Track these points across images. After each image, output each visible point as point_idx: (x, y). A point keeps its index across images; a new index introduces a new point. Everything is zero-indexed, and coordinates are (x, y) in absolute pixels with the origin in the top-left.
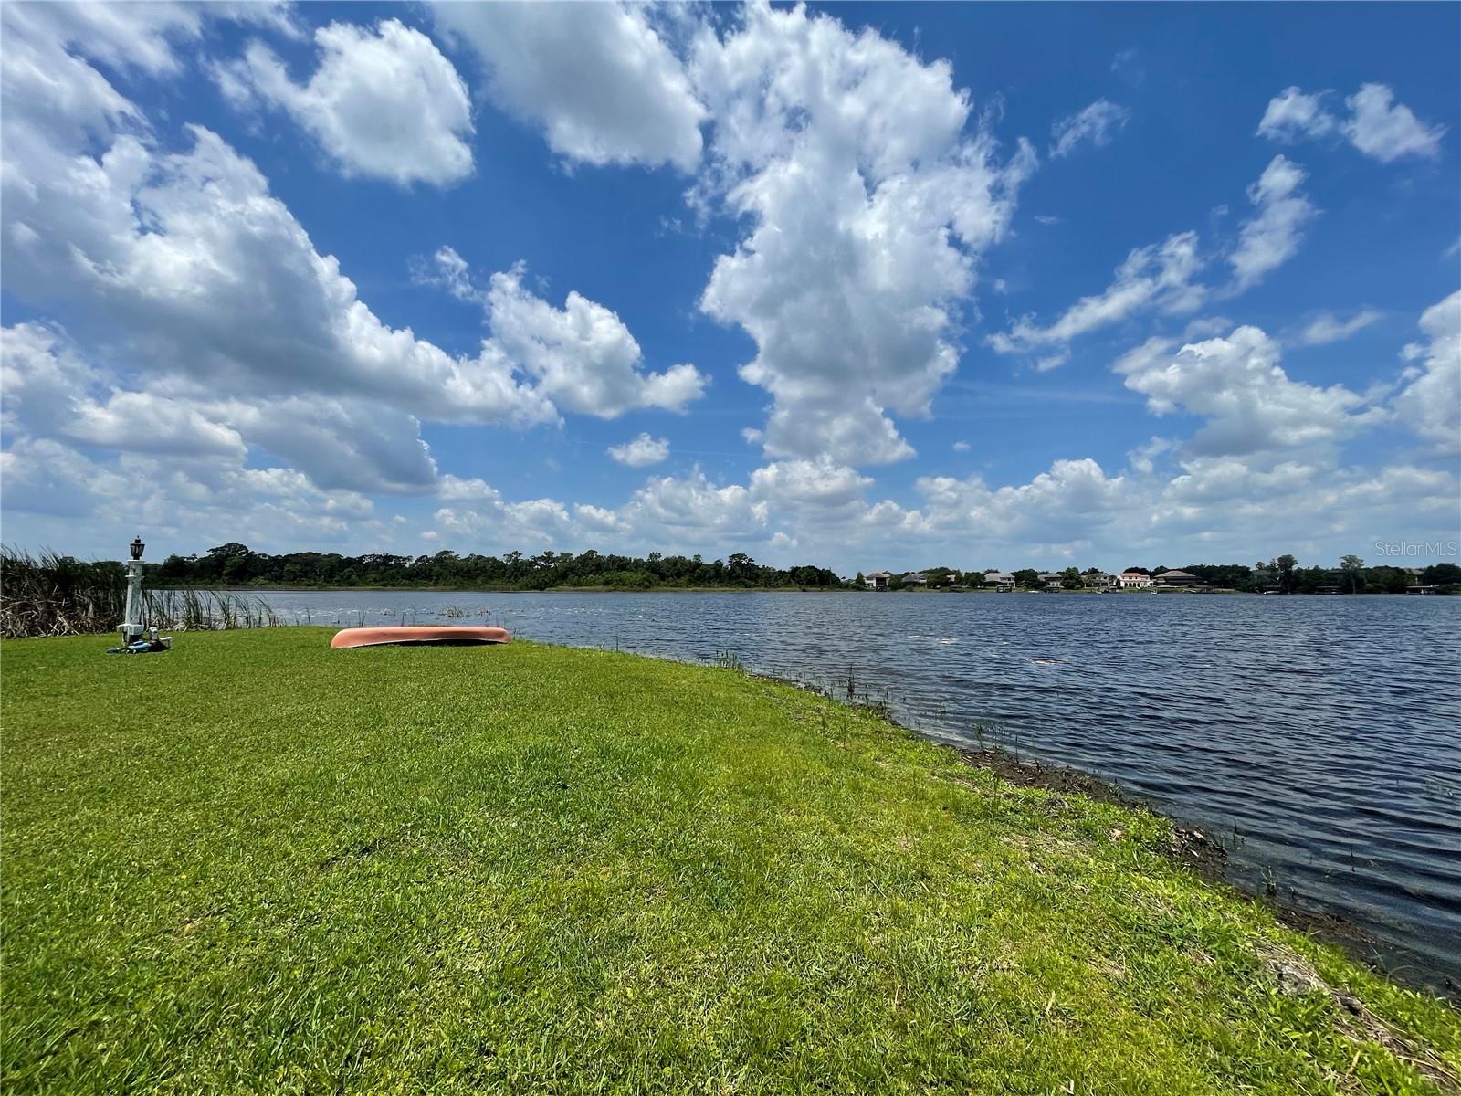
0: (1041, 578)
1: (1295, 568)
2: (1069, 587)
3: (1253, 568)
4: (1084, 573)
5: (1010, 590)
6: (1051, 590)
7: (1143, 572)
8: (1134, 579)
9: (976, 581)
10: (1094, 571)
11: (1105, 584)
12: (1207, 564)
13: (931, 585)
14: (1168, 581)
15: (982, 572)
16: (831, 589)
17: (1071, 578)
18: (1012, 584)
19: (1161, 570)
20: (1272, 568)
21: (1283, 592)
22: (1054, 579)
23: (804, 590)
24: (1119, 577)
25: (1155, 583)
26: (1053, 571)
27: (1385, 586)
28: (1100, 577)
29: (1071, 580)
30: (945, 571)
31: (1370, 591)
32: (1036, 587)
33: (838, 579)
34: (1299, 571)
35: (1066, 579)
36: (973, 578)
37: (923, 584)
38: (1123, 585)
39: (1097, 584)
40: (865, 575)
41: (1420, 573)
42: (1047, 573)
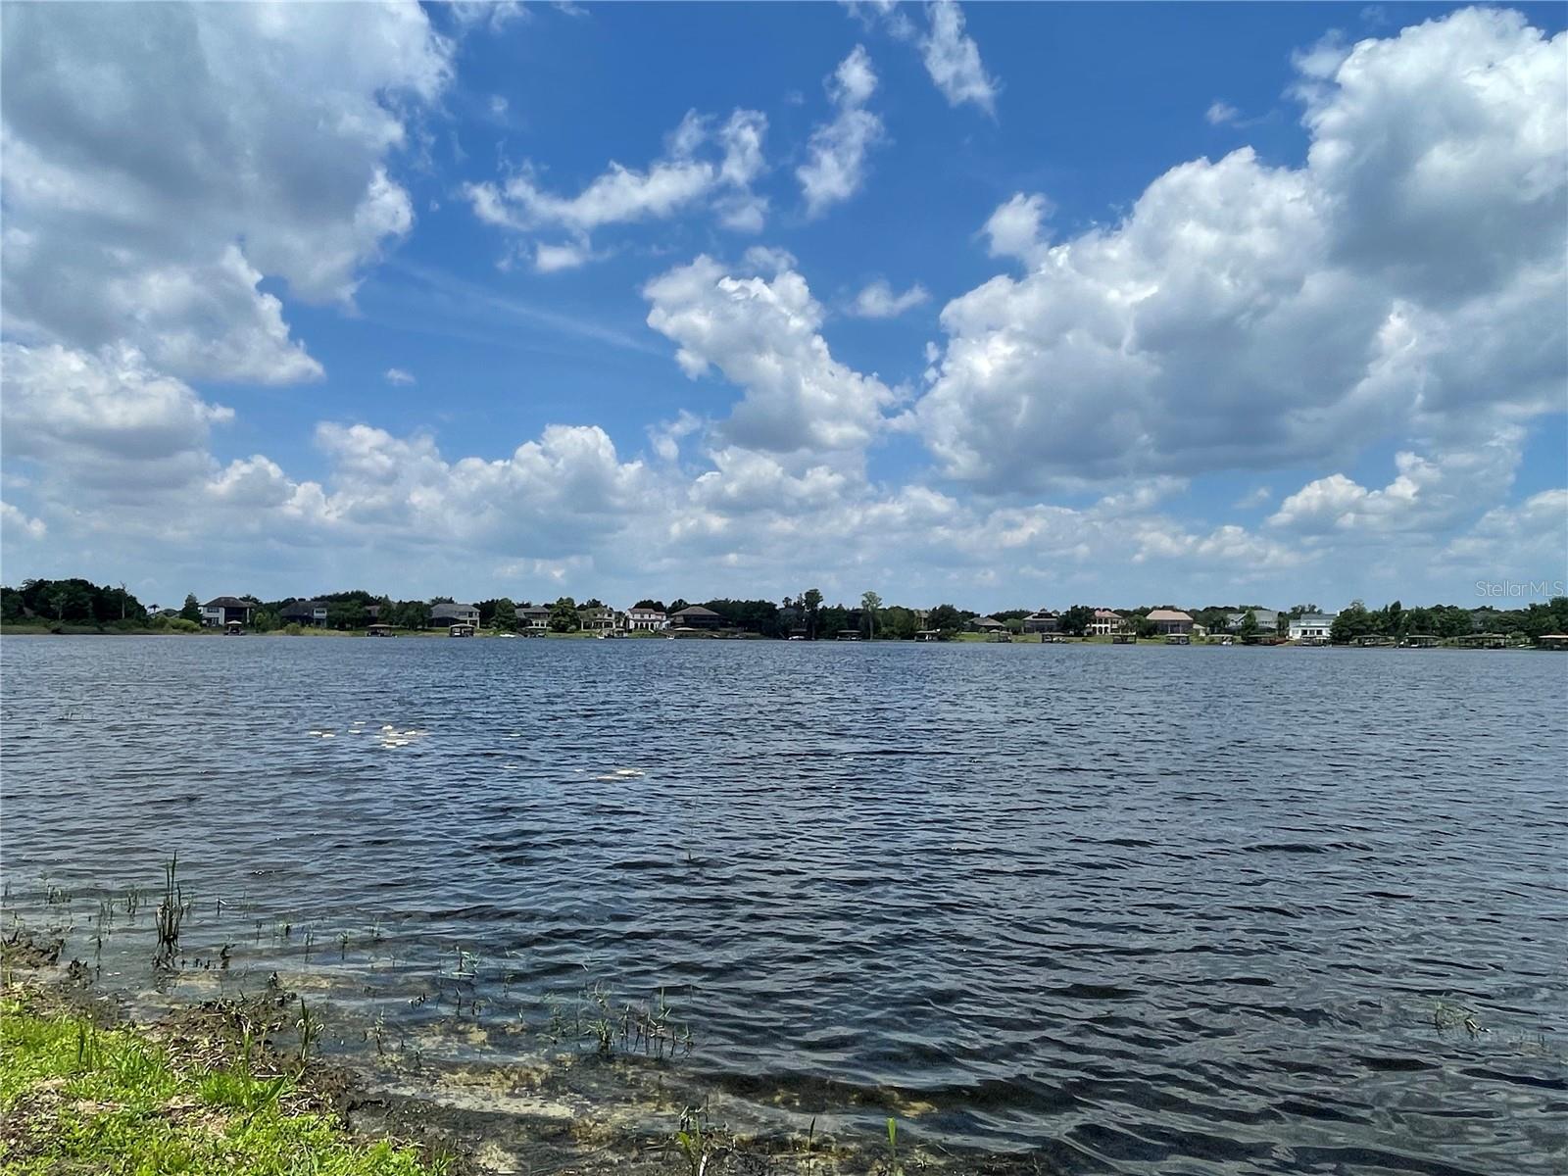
0: (520, 614)
1: (820, 606)
2: (560, 628)
3: (780, 605)
4: (582, 607)
5: (472, 633)
6: (533, 633)
7: (658, 607)
8: (646, 617)
9: (418, 618)
10: (595, 604)
11: (608, 625)
12: (733, 599)
13: (337, 623)
14: (689, 621)
15: (426, 601)
16: (124, 630)
17: (564, 615)
18: (474, 623)
19: (679, 605)
20: (798, 605)
21: (808, 637)
22: (537, 615)
23: (57, 632)
24: (628, 614)
25: (673, 624)
26: (538, 601)
27: (898, 632)
28: (603, 614)
29: (566, 618)
30: (362, 598)
31: (885, 637)
32: (512, 629)
33: (142, 609)
34: (824, 608)
35: (557, 615)
36: (411, 612)
37: (319, 622)
38: (632, 625)
39: (598, 625)
40: (203, 600)
41: (925, 616)
42: (528, 606)
